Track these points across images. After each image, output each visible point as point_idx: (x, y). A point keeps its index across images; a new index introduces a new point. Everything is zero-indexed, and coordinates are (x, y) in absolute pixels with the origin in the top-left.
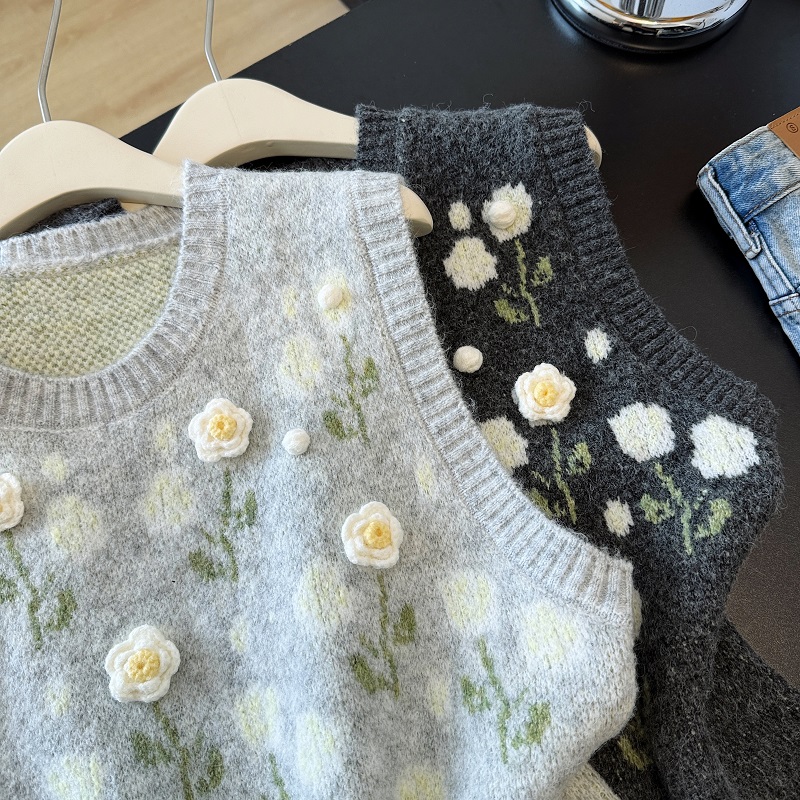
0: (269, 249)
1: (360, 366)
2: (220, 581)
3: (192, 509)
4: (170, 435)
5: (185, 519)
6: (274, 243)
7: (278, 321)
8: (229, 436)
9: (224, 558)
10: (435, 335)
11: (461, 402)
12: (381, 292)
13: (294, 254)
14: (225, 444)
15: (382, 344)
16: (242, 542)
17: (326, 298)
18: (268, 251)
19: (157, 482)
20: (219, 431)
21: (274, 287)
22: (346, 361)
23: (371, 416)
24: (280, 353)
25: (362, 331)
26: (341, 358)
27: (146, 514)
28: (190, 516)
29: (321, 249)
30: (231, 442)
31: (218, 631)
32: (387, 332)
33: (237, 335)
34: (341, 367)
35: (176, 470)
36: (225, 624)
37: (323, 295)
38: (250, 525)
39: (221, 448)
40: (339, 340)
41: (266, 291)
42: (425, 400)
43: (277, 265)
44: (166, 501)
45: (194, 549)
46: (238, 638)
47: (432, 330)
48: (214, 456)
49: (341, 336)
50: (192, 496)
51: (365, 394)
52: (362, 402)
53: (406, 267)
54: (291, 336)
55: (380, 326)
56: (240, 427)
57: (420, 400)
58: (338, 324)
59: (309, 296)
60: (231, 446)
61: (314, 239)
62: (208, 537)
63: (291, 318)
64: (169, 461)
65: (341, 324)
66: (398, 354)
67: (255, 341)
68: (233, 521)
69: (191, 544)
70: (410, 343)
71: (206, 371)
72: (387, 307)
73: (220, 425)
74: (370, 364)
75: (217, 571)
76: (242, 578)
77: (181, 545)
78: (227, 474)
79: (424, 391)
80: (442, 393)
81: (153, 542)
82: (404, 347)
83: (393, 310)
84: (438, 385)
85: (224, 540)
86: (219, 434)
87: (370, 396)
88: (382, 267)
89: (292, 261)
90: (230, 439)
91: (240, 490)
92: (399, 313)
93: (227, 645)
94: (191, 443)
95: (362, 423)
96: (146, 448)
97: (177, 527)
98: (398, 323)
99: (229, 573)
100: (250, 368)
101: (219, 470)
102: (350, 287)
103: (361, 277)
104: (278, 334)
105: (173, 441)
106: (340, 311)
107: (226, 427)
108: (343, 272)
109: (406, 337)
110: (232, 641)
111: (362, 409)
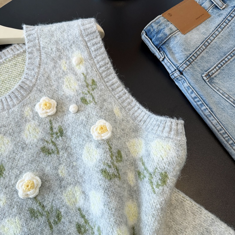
0: (55, 48)
1: (90, 82)
2: (53, 155)
3: (40, 133)
4: (29, 111)
5: (38, 137)
6: (56, 46)
7: (61, 72)
8: (49, 108)
9: (53, 147)
10: (113, 70)
11: (124, 89)
12: (94, 57)
13: (63, 49)
14: (48, 111)
15: (96, 74)
16: (60, 142)
17: (75, 61)
18: (54, 49)
19: (27, 127)
20: (45, 106)
21: (58, 61)
22: (85, 81)
23: (96, 96)
24: (63, 82)
25: (89, 71)
26: (83, 80)
27: (25, 137)
28: (39, 136)
29: (71, 45)
30: (50, 110)
31: (54, 171)
32: (97, 70)
33: (48, 78)
34: (84, 83)
35: (33, 122)
36: (56, 168)
37: (74, 61)
38: (61, 136)
39: (47, 112)
40: (82, 75)
41: (56, 63)
42: (113, 90)
43: (58, 53)
44: (30, 132)
45: (42, 146)
46: (62, 172)
47: (112, 68)
48: (45, 115)
49: (82, 73)
50: (40, 129)
51: (93, 90)
52: (92, 92)
53: (100, 48)
54: (66, 76)
55: (94, 68)
56: (53, 105)
57: (111, 90)
58: (81, 70)
59: (70, 62)
60: (50, 111)
61: (68, 42)
62: (47, 141)
63: (65, 70)
64: (30, 119)
65: (82, 69)
66: (102, 77)
67: (54, 79)
68: (55, 136)
69: (41, 145)
70: (105, 73)
71: (39, 90)
72: (96, 62)
73: (46, 105)
74: (93, 81)
75: (51, 152)
76: (61, 153)
77: (38, 145)
78: (50, 121)
79: (112, 87)
80: (118, 87)
81: (28, 146)
82: (104, 75)
83: (98, 63)
84: (116, 85)
85: (52, 142)
86: (46, 108)
87: (95, 91)
88: (93, 49)
89: (62, 51)
90: (49, 109)
91: (56, 126)
92: (100, 63)
93: (58, 175)
94: (37, 113)
95: (93, 98)
96: (22, 116)
97: (35, 140)
98: (100, 67)
99: (56, 152)
100: (54, 87)
101: (48, 120)
102: (83, 57)
103: (86, 53)
104: (62, 76)
105: (31, 113)
106: (81, 65)
107: (48, 105)
108: (80, 52)
109: (104, 71)
110: (60, 173)
111: (93, 94)
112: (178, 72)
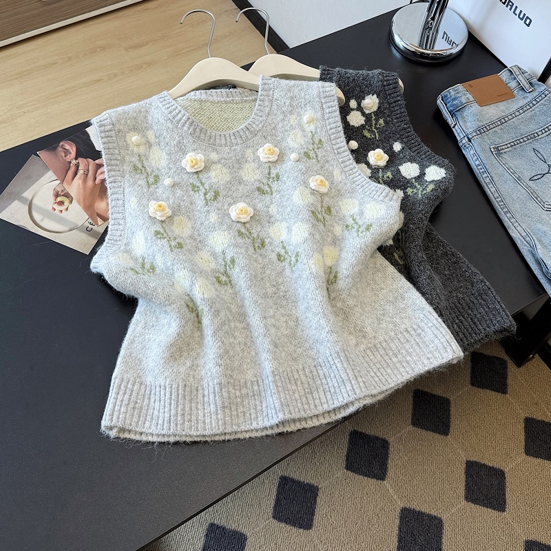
1: (317, 140)
6: (290, 101)
13: (296, 105)
17: (306, 119)
18: (287, 104)
21: (288, 115)
24: (289, 134)
25: (318, 130)
26: (310, 138)
29: (306, 104)
40: (310, 133)
54: (294, 130)
58: (310, 128)
59: (301, 119)
61: (304, 101)
63: (294, 125)
74: (320, 140)
87: (320, 149)
102: (315, 116)
104: (289, 129)
106: (311, 124)
108: (313, 112)
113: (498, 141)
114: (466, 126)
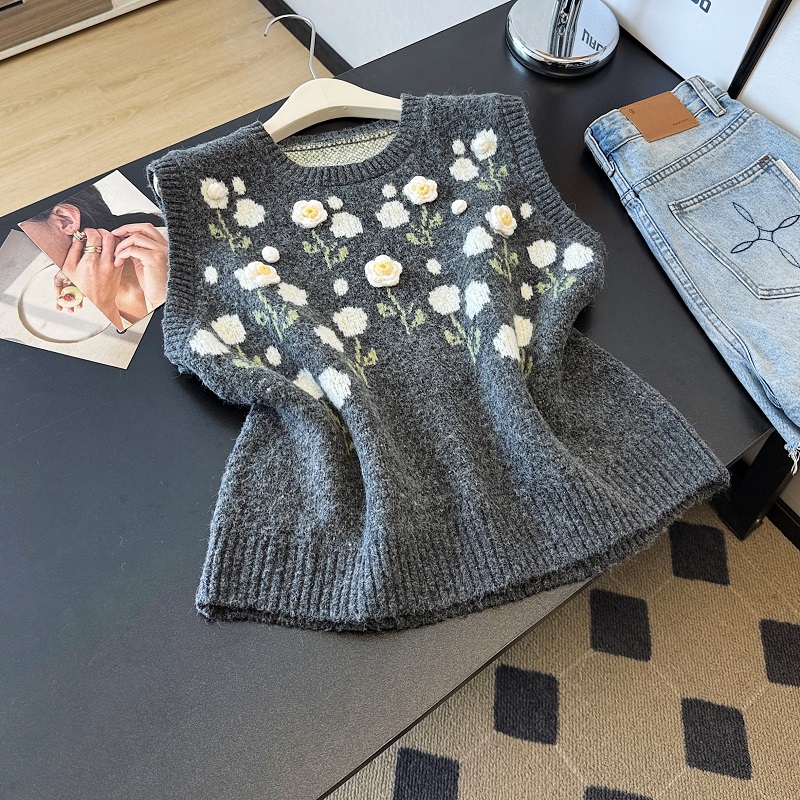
112: (632, 193)
113: (679, 194)
114: (630, 173)
